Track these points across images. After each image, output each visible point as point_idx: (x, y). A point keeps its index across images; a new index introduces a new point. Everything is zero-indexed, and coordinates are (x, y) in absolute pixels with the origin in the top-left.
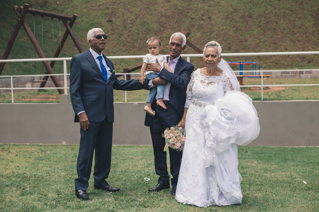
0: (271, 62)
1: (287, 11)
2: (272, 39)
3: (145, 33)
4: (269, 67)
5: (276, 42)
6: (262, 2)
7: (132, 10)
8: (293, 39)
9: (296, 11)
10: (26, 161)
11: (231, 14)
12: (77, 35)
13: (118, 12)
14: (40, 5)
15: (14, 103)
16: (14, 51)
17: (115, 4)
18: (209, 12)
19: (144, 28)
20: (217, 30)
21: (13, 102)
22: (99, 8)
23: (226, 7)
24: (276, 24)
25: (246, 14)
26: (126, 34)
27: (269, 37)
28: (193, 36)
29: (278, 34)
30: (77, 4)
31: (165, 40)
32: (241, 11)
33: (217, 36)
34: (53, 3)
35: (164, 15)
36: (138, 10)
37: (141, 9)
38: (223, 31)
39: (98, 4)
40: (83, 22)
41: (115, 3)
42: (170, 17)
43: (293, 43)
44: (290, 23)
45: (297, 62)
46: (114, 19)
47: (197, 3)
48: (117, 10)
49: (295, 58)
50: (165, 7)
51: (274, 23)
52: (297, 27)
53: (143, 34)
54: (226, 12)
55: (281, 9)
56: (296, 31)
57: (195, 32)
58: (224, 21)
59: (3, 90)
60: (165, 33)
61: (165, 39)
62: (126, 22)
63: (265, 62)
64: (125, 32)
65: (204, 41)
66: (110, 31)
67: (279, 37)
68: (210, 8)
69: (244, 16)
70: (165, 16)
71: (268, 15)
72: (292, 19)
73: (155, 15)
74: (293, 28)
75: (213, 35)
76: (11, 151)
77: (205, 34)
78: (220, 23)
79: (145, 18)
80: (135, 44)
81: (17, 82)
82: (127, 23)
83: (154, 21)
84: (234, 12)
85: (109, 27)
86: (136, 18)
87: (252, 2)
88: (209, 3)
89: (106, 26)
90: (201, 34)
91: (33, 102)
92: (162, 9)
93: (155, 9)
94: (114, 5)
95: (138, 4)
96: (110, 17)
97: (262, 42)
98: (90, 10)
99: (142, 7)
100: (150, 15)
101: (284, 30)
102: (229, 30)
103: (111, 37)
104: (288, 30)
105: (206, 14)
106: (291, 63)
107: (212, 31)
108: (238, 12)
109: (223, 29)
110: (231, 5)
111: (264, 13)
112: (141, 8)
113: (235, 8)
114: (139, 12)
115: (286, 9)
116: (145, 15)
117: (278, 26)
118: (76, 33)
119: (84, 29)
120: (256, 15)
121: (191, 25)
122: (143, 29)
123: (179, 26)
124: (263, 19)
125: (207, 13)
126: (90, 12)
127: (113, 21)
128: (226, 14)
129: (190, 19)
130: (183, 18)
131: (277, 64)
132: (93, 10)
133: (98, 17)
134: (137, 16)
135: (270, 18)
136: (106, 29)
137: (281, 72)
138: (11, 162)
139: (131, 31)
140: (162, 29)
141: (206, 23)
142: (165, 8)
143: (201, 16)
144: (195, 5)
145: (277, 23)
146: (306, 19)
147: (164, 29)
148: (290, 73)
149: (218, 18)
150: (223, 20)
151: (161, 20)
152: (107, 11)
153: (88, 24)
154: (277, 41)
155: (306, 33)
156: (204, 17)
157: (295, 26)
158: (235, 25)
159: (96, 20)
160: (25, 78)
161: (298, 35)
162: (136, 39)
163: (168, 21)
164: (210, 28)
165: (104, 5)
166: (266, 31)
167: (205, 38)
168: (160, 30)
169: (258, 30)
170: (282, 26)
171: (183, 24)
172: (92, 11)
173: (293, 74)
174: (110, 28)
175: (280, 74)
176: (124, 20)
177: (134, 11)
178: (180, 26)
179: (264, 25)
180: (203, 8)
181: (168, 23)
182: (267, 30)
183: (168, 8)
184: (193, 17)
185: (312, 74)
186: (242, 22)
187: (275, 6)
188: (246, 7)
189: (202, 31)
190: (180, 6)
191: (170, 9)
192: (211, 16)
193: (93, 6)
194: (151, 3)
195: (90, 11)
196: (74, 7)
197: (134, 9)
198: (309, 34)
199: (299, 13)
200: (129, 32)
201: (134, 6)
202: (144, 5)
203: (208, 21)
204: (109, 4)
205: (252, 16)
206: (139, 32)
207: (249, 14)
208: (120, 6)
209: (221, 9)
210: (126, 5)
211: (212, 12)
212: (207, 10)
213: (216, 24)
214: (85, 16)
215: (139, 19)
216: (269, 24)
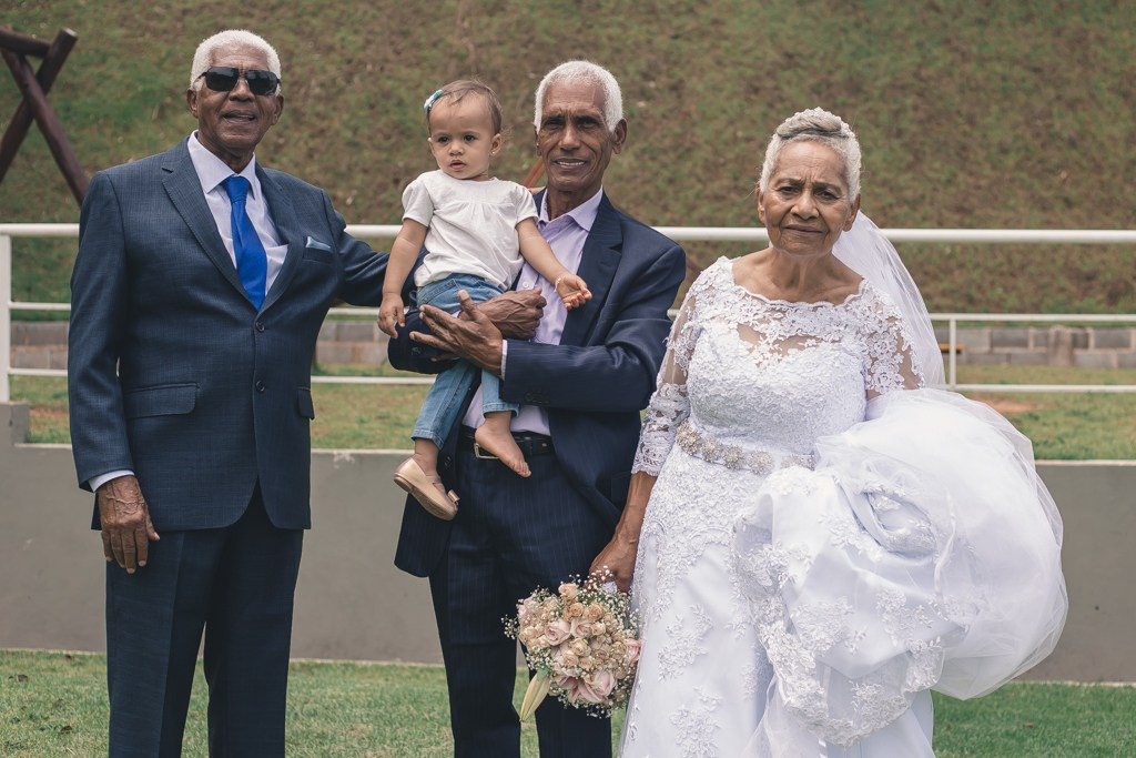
1: (1018, 72)
2: (952, 190)
3: (386, 144)
5: (966, 205)
6: (909, 29)
7: (329, 40)
8: (1044, 194)
9: (1054, 70)
11: (771, 74)
12: (74, 141)
17: (256, 12)
18: (676, 63)
19: (384, 120)
20: (707, 142)
22: (179, 25)
23: (751, 43)
24: (967, 128)
25: (839, 76)
26: (301, 143)
27: (939, 181)
29: (975, 168)
32: (816, 63)
33: (707, 168)
35: (473, 69)
36: (360, 40)
37: (370, 37)
38: (737, 150)
42: (502, 79)
43: (1046, 208)
45: (1064, 297)
47: (621, 18)
49: (1053, 277)
50: (480, 31)
51: (960, 120)
52: (1060, 143)
53: (379, 148)
54: (750, 66)
55: (990, 59)
56: (1054, 157)
58: (740, 106)
62: (303, 91)
64: (296, 135)
65: (649, 188)
67: (983, 182)
68: (680, 43)
69: (829, 85)
71: (932, 83)
72: (1039, 105)
73: (433, 68)
74: (1043, 146)
75: (689, 164)
77: (653, 159)
78: (724, 111)
79: (389, 78)
80: (340, 194)
82: (306, 95)
84: (784, 68)
86: (349, 78)
87: (865, 26)
88: (676, 22)
90: (637, 157)
92: (465, 40)
93: (434, 38)
95: (359, 14)
97: (906, 202)
98: (139, 32)
99: (378, 29)
100: (409, 66)
101: (1004, 151)
104: (1022, 154)
105: (660, 73)
106: (1035, 300)
107: (687, 144)
108: (804, 68)
109: (735, 140)
110: (773, 36)
111: (916, 75)
112: (371, 32)
113: (791, 51)
114: (364, 48)
115: (1015, 62)
116: (388, 66)
117: (977, 134)
118: (72, 133)
119: (106, 117)
120: (879, 83)
122: (380, 125)
124: (910, 101)
125: (664, 67)
126: (140, 40)
128: (750, 72)
131: (971, 300)
132: (156, 33)
134: (352, 67)
135: (940, 98)
137: (991, 335)
139: (322, 132)
141: (661, 109)
142: (480, 39)
143: (638, 78)
144: (615, 31)
145: (971, 121)
146: (1100, 107)
148: (1031, 344)
149: (716, 89)
153: (130, 95)
154: (974, 201)
155: (1098, 169)
156: (652, 85)
157: (1051, 136)
159: (165, 78)
161: (1064, 175)
162: (343, 168)
164: (678, 130)
165: (206, 13)
166: (924, 153)
167: (657, 174)
169: (892, 149)
170: (996, 136)
172: (148, 36)
173: (1042, 350)
175: (986, 348)
176: (295, 84)
177: (338, 46)
179: (914, 128)
180: (649, 42)
182: (927, 149)
183: (493, 38)
185: (1124, 351)
187: (964, 48)
188: (839, 48)
190: (547, 32)
191: (500, 43)
192: (681, 81)
193: (156, 15)
194: (417, 12)
195: (142, 35)
196: (66, 15)
197: (339, 35)
198: (1114, 175)
199: (1068, 82)
200: (312, 136)
201: (339, 24)
202: (384, 20)
203: (671, 100)
204: (225, 10)
205: (865, 88)
206: (357, 140)
207: (851, 79)
208: (278, 19)
209: (727, 51)
210: (306, 18)
211: (688, 62)
212: (667, 54)
213: (703, 115)
214: (117, 56)
215: (362, 80)
216: (938, 124)
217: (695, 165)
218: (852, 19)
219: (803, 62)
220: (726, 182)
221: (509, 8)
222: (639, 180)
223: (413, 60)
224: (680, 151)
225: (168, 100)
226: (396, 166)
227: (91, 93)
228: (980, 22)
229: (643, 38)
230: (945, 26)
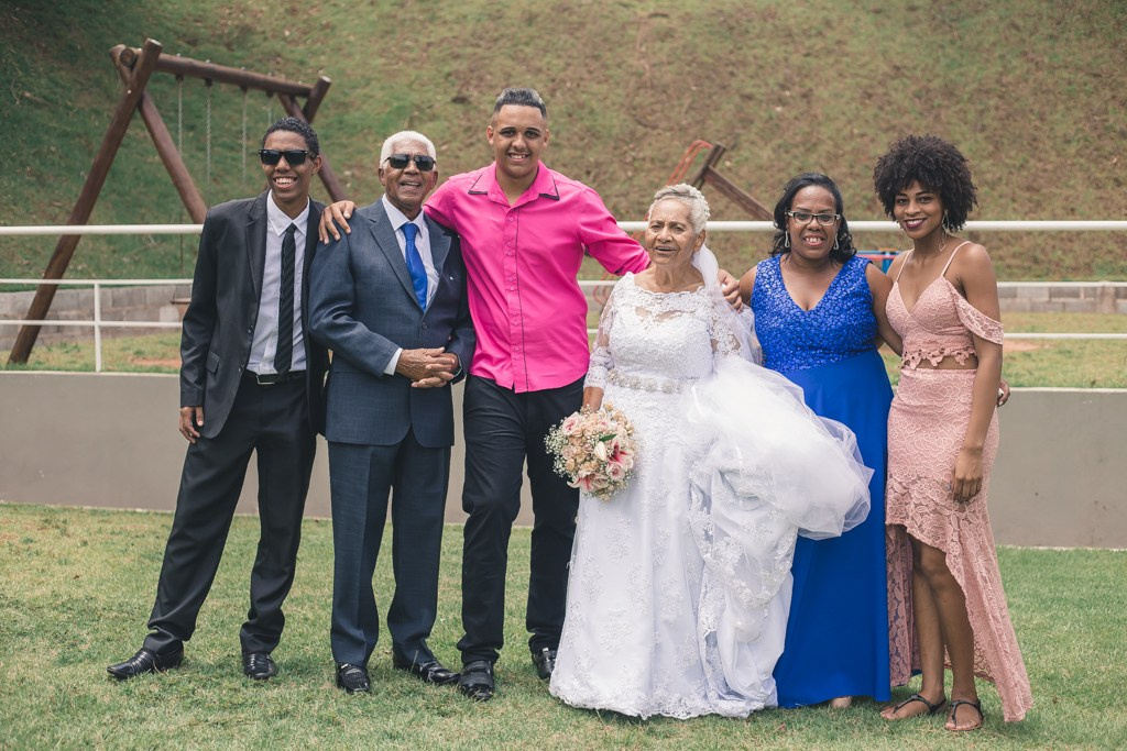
0: (1014, 256)
1: (1081, 77)
2: (1025, 173)
3: (581, 144)
4: (1009, 271)
5: (1035, 185)
6: (994, 44)
7: (538, 64)
8: (1099, 175)
9: (1111, 76)
10: (109, 563)
11: (882, 83)
13: (491, 69)
14: (225, 40)
15: (102, 371)
16: (128, 198)
17: (482, 43)
18: (806, 76)
19: (579, 125)
20: (830, 138)
21: (98, 368)
22: (425, 55)
23: (866, 59)
24: (1038, 123)
25: (936, 84)
27: (1014, 166)
28: (747, 159)
29: (1043, 155)
30: (352, 38)
31: (649, 171)
32: (918, 73)
33: (829, 159)
34: (269, 34)
35: (649, 84)
36: (561, 63)
37: (570, 61)
38: (853, 144)
39: (423, 40)
40: (371, 101)
41: (481, 38)
42: (670, 91)
43: (1098, 188)
44: (1087, 118)
45: (1109, 258)
46: (475, 94)
47: (764, 41)
48: (487, 62)
49: (1103, 242)
50: (654, 53)
51: (1033, 117)
52: (1113, 134)
53: (575, 147)
54: (866, 77)
55: (1059, 67)
56: (1108, 146)
57: (753, 143)
58: (857, 109)
59: (82, 327)
60: (650, 144)
61: (648, 165)
63: (994, 253)
66: (461, 136)
67: (1050, 167)
68: (809, 59)
69: (928, 91)
70: (653, 87)
71: (1011, 88)
73: (618, 84)
74: (1099, 136)
75: (815, 156)
76: (71, 529)
77: (787, 152)
78: (844, 113)
79: (583, 92)
81: (131, 302)
83: (614, 104)
84: (893, 78)
85: (456, 122)
86: (553, 92)
87: (959, 43)
88: (807, 43)
89: (446, 119)
90: (774, 150)
91: (167, 369)
92: (642, 61)
93: (619, 60)
94: (478, 46)
95: (561, 43)
96: (463, 86)
97: (987, 183)
98: (394, 61)
99: (575, 54)
100: (599, 83)
101: (1068, 142)
102: (873, 140)
103: (461, 154)
104: (1082, 143)
105: (794, 84)
106: (1087, 261)
107: (814, 140)
108: (908, 77)
109: (852, 136)
110: (884, 53)
111: (998, 81)
112: (570, 57)
113: (898, 64)
114: (564, 70)
115: (1079, 69)
116: (582, 83)
117: (1045, 128)
119: (370, 127)
120: (967, 89)
121: (742, 120)
122: (576, 129)
123: (697, 123)
124: (992, 103)
125: (797, 79)
126: (396, 67)
127: (471, 99)
128: (865, 82)
129: (737, 99)
130: (715, 93)
131: (1036, 261)
132: (407, 61)
133: (423, 85)
136: (449, 128)
137: (1050, 288)
138: (60, 563)
140: (641, 130)
141: (794, 113)
142: (655, 60)
143: (776, 88)
144: (759, 51)
145: (1042, 118)
147: (648, 130)
148: (1082, 295)
149: (837, 96)
150: (853, 106)
151: (638, 100)
152: (455, 65)
153: (388, 109)
154: (1042, 181)
156: (787, 93)
157: (1106, 128)
158: (894, 122)
159: (414, 97)
160: (157, 288)
161: (1115, 160)
163: (662, 102)
164: (807, 129)
165: (445, 45)
166: (1003, 144)
167: (789, 164)
168: (632, 133)
169: (976, 141)
170: (1061, 130)
171: (713, 114)
172: (401, 64)
173: (1092, 299)
174: (460, 126)
175: (1046, 299)
177: (544, 68)
178: (703, 122)
179: (995, 124)
180: (786, 59)
181: (662, 111)
182: (1005, 141)
183: (665, 59)
184: (749, 90)
186: (921, 114)
187: (1038, 59)
188: (937, 61)
189: (780, 141)
190: (707, 54)
191: (669, 63)
192: (811, 90)
193: (408, 47)
194: (606, 40)
195: (397, 64)
196: (340, 49)
197: (546, 60)
199: (1122, 84)
201: (546, 51)
202: (580, 47)
203: (803, 105)
204: (460, 43)
205: (957, 92)
206: (558, 141)
207: (946, 85)
208: (500, 48)
209: (848, 65)
210: (521, 47)
211: (816, 75)
212: (800, 68)
213: (827, 117)
214: (378, 80)
215: (563, 95)
216: (1015, 121)
217: (820, 156)
218: (948, 37)
219: (908, 73)
220: (844, 170)
221: (676, 35)
222: (775, 169)
223: (602, 78)
224: (809, 145)
225: (416, 113)
226: (588, 161)
227: (358, 109)
228: (1051, 37)
229: (781, 56)
230: (1023, 41)
